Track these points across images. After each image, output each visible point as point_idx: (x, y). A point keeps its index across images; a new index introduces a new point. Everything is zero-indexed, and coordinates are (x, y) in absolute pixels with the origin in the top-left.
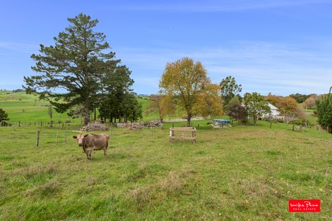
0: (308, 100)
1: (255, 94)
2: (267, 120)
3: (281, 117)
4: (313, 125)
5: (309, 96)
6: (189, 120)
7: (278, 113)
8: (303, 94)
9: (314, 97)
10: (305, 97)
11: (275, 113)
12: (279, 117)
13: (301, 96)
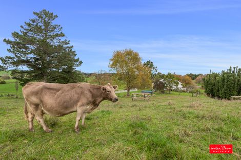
0: (197, 78)
1: (169, 74)
2: (176, 91)
3: (184, 89)
4: (202, 94)
5: (198, 75)
6: (128, 91)
7: (182, 86)
8: (194, 74)
9: (201, 76)
10: (196, 76)
11: (180, 86)
12: (183, 89)
13: (193, 75)
